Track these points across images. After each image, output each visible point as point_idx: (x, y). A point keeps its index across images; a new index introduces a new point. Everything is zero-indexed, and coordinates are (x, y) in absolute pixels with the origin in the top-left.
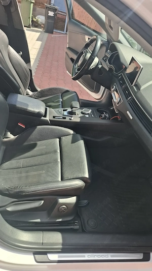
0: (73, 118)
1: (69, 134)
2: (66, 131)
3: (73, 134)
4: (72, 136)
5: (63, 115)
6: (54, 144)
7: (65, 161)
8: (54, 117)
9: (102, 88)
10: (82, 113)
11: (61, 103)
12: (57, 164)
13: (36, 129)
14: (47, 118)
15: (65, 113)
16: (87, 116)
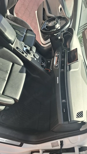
0: (27, 57)
1: (20, 65)
2: (20, 62)
3: (22, 66)
4: (21, 67)
5: (23, 50)
6: (9, 66)
7: (10, 82)
8: (17, 48)
9: (49, 40)
10: (34, 55)
11: (24, 36)
12: (4, 82)
13: (2, 49)
14: (13, 46)
15: (25, 49)
16: (35, 59)
